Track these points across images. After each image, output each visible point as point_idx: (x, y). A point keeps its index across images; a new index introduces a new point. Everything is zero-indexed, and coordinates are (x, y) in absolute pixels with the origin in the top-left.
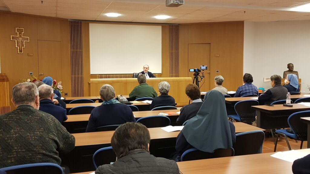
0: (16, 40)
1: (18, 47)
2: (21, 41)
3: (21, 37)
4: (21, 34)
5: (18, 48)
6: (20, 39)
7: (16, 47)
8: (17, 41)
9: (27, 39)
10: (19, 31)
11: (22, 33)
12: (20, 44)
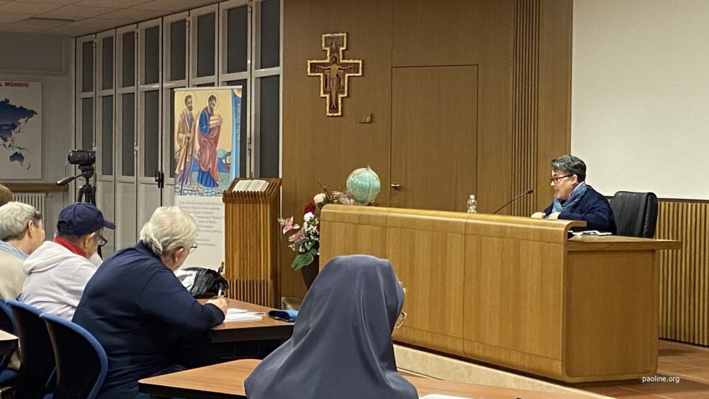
0: (322, 75)
1: (328, 96)
2: (335, 76)
3: (336, 62)
4: (338, 52)
5: (325, 98)
6: (335, 67)
7: (322, 95)
8: (325, 76)
9: (355, 68)
10: (332, 44)
11: (341, 49)
12: (333, 85)
